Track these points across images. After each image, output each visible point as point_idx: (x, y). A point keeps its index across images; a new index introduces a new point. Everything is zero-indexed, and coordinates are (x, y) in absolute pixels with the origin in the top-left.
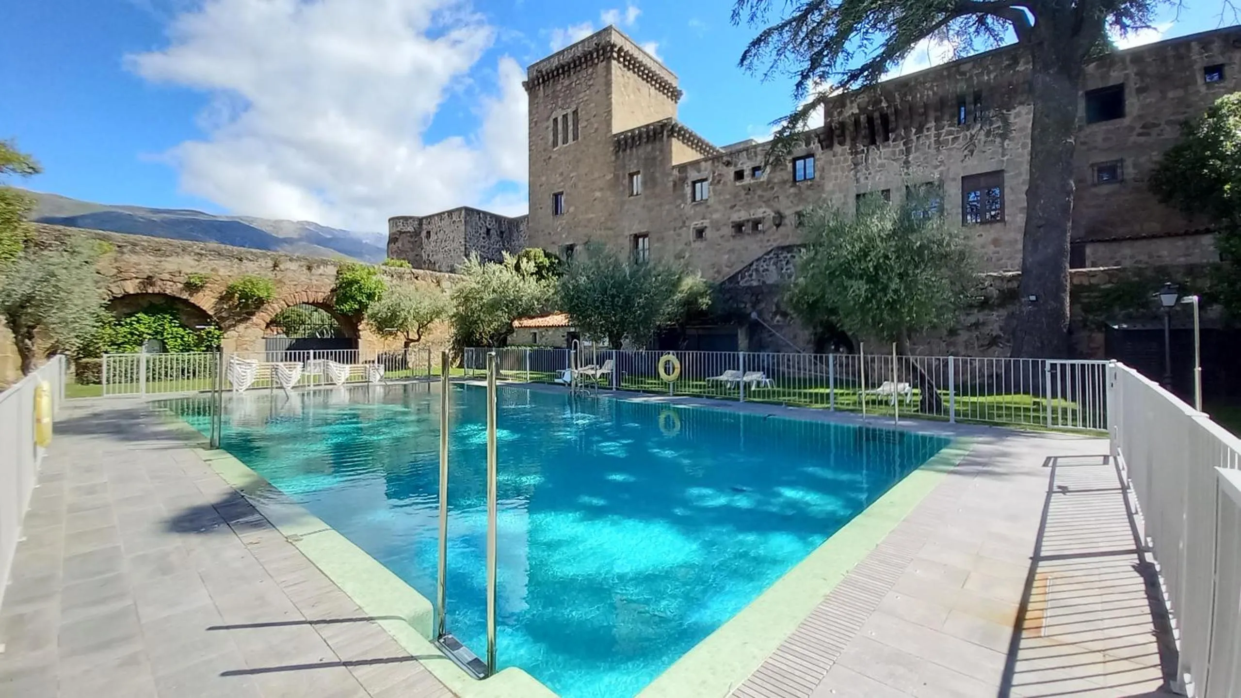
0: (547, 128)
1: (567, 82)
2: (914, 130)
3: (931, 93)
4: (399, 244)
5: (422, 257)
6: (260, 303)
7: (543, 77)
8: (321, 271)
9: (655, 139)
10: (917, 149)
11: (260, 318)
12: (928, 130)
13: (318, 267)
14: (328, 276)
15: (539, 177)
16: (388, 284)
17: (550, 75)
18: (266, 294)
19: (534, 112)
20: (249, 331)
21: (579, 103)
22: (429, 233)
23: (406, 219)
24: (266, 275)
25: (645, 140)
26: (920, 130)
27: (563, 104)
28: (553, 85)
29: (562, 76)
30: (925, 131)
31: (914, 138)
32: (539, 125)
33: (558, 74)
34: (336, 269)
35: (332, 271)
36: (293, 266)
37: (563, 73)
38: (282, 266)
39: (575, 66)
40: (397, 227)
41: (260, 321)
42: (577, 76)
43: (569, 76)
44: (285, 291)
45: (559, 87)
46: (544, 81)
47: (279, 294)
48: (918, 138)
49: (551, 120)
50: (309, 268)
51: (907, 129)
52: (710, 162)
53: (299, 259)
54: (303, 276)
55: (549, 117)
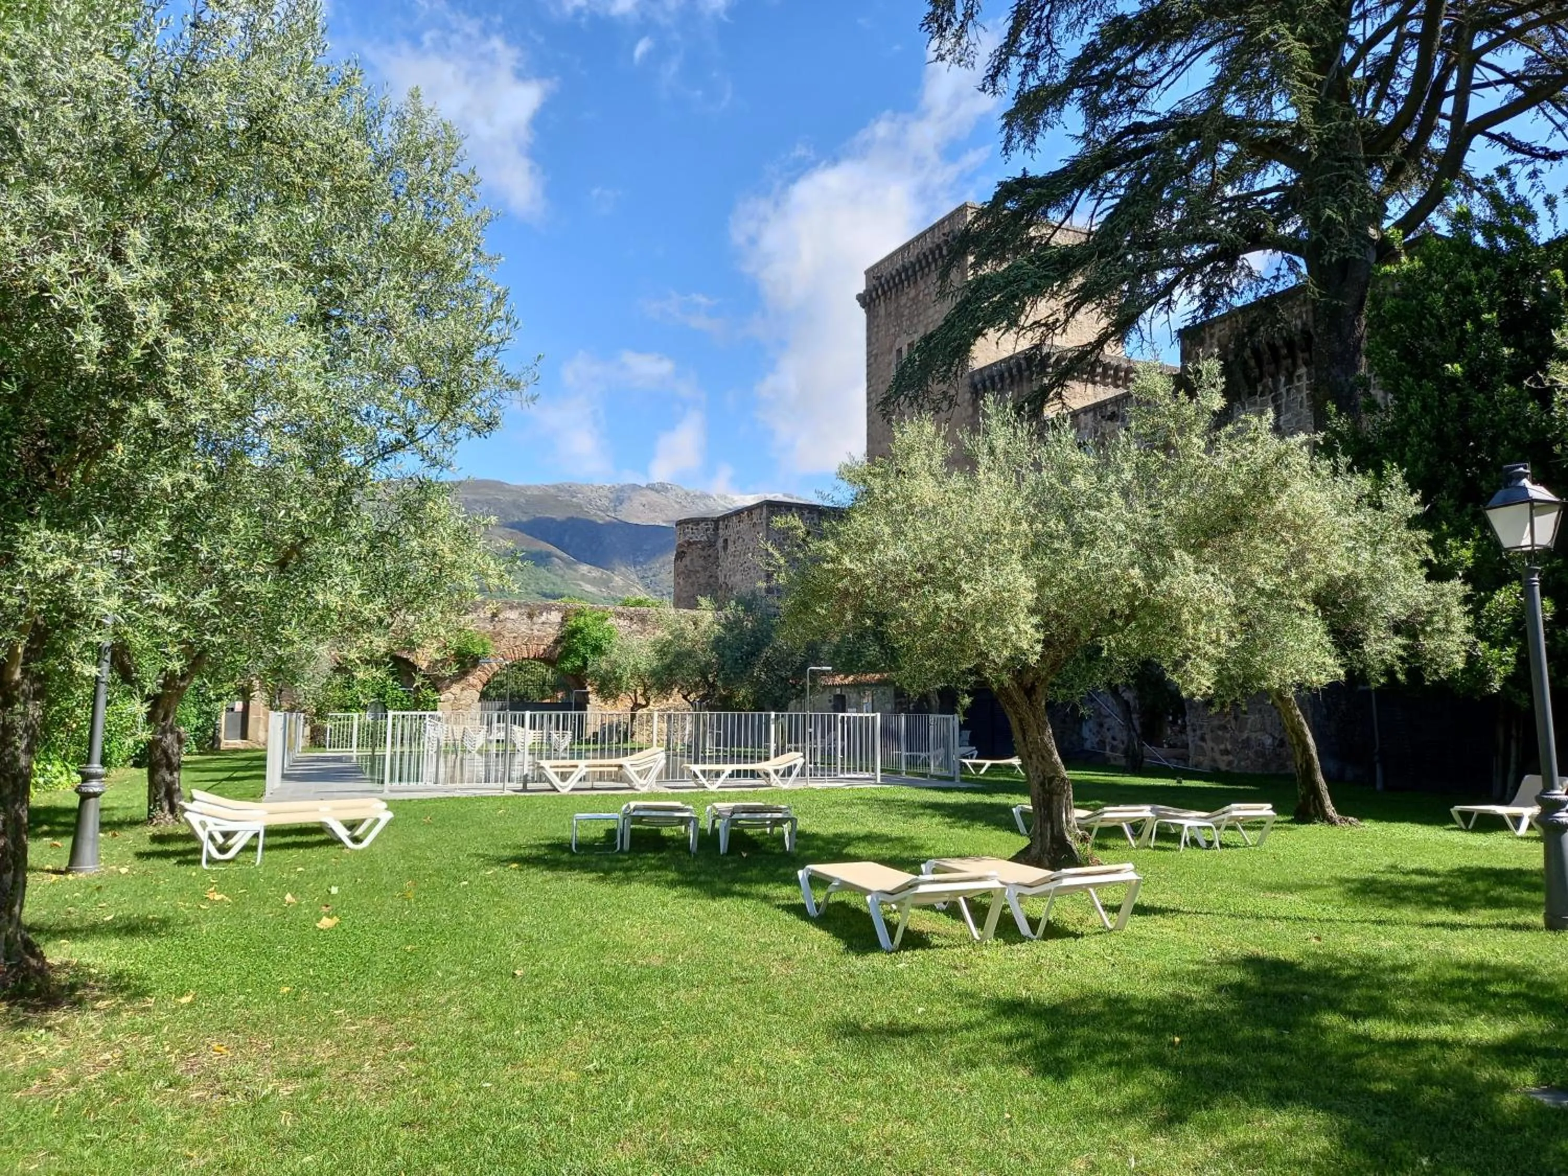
0: (890, 364)
1: (913, 293)
2: (1283, 379)
3: (1299, 322)
4: (687, 561)
5: (717, 578)
6: (476, 661)
7: (881, 285)
8: (543, 619)
9: (1021, 379)
10: (1288, 409)
11: (477, 679)
12: (1299, 378)
13: (541, 613)
14: (551, 625)
15: (879, 443)
16: (623, 632)
17: (891, 284)
18: (481, 650)
19: (873, 340)
20: (465, 693)
21: (928, 324)
22: (726, 541)
23: (696, 521)
24: (484, 628)
25: (1008, 381)
26: (1289, 381)
27: (909, 327)
28: (897, 297)
29: (906, 283)
30: (1295, 380)
31: (1283, 390)
32: (879, 359)
33: (901, 281)
34: (561, 615)
35: (556, 617)
36: (513, 615)
37: (908, 278)
38: (501, 616)
39: (922, 269)
40: (685, 535)
41: (476, 682)
42: (925, 282)
43: (916, 282)
44: (503, 645)
45: (903, 300)
46: (884, 293)
47: (497, 648)
48: (1288, 391)
49: (894, 352)
50: (531, 616)
51: (1275, 377)
52: (1091, 414)
53: (519, 606)
54: (524, 628)
55: (891, 347)
